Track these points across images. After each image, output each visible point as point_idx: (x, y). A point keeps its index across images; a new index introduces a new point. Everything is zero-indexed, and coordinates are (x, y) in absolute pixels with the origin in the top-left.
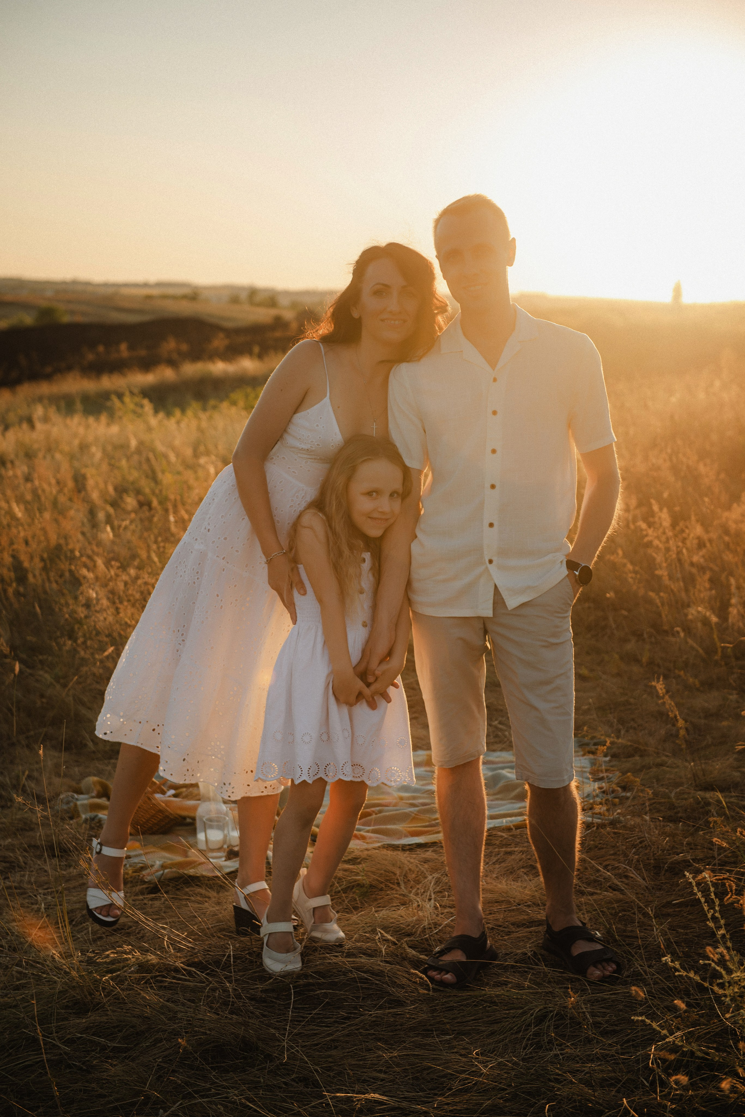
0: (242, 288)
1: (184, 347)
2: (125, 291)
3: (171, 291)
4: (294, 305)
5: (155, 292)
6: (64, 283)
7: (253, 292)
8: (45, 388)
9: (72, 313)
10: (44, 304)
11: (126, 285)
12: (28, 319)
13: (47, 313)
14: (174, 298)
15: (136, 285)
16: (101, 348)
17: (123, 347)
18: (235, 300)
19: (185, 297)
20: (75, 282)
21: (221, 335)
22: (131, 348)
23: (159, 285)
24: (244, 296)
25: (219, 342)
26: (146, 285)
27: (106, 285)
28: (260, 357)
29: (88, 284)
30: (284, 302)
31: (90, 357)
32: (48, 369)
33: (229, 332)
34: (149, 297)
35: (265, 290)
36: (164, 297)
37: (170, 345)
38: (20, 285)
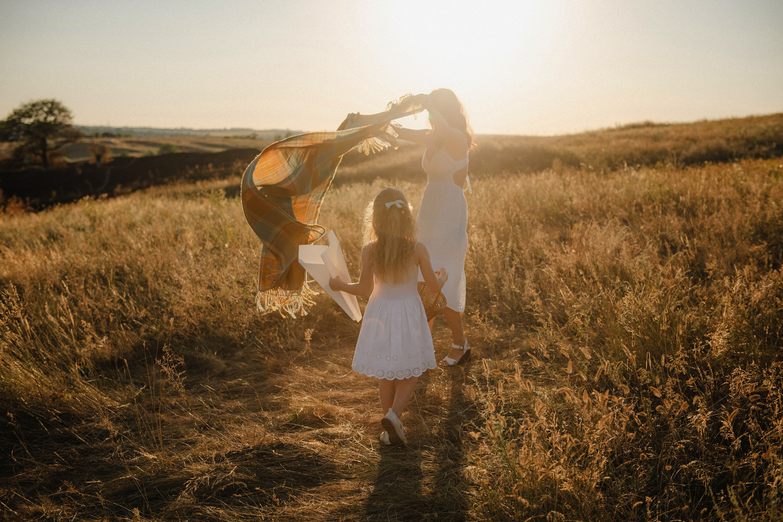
0: (282, 131)
2: (212, 134)
3: (239, 134)
5: (230, 135)
6: (176, 130)
9: (181, 147)
10: (164, 142)
11: (213, 131)
12: (155, 151)
13: (167, 147)
14: (241, 138)
15: (220, 131)
16: (197, 167)
17: (210, 165)
19: (248, 137)
20: (183, 129)
22: (215, 166)
23: (233, 130)
26: (225, 130)
27: (201, 131)
29: (191, 130)
31: (191, 172)
32: (166, 180)
34: (226, 138)
36: (235, 137)
37: (238, 164)
38: (150, 132)
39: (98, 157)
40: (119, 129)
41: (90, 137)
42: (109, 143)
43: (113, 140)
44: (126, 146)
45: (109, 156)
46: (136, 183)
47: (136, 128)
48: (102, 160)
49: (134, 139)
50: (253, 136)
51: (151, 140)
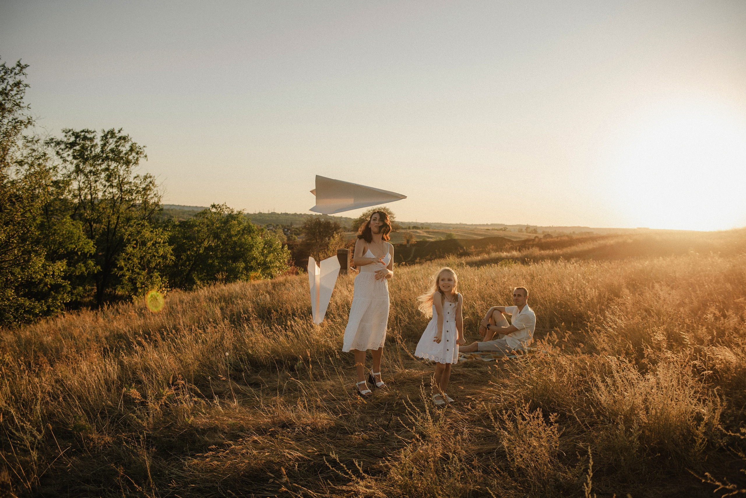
0: (524, 226)
1: (495, 247)
2: (479, 227)
3: (496, 228)
4: (543, 232)
5: (490, 228)
7: (528, 227)
8: (443, 261)
9: (458, 235)
10: (449, 232)
11: (480, 225)
12: (443, 239)
13: (450, 235)
15: (484, 225)
17: (473, 247)
18: (521, 231)
19: (501, 229)
20: (461, 224)
22: (476, 248)
23: (492, 225)
25: (507, 246)
26: (487, 225)
27: (472, 225)
29: (466, 225)
30: (540, 231)
36: (494, 229)
37: (490, 247)
38: (441, 225)
39: (408, 241)
40: (422, 224)
41: (405, 229)
42: (416, 232)
43: (418, 231)
44: (425, 234)
45: (414, 240)
46: (428, 257)
48: (411, 243)
49: (431, 230)
50: (505, 228)
51: (441, 230)
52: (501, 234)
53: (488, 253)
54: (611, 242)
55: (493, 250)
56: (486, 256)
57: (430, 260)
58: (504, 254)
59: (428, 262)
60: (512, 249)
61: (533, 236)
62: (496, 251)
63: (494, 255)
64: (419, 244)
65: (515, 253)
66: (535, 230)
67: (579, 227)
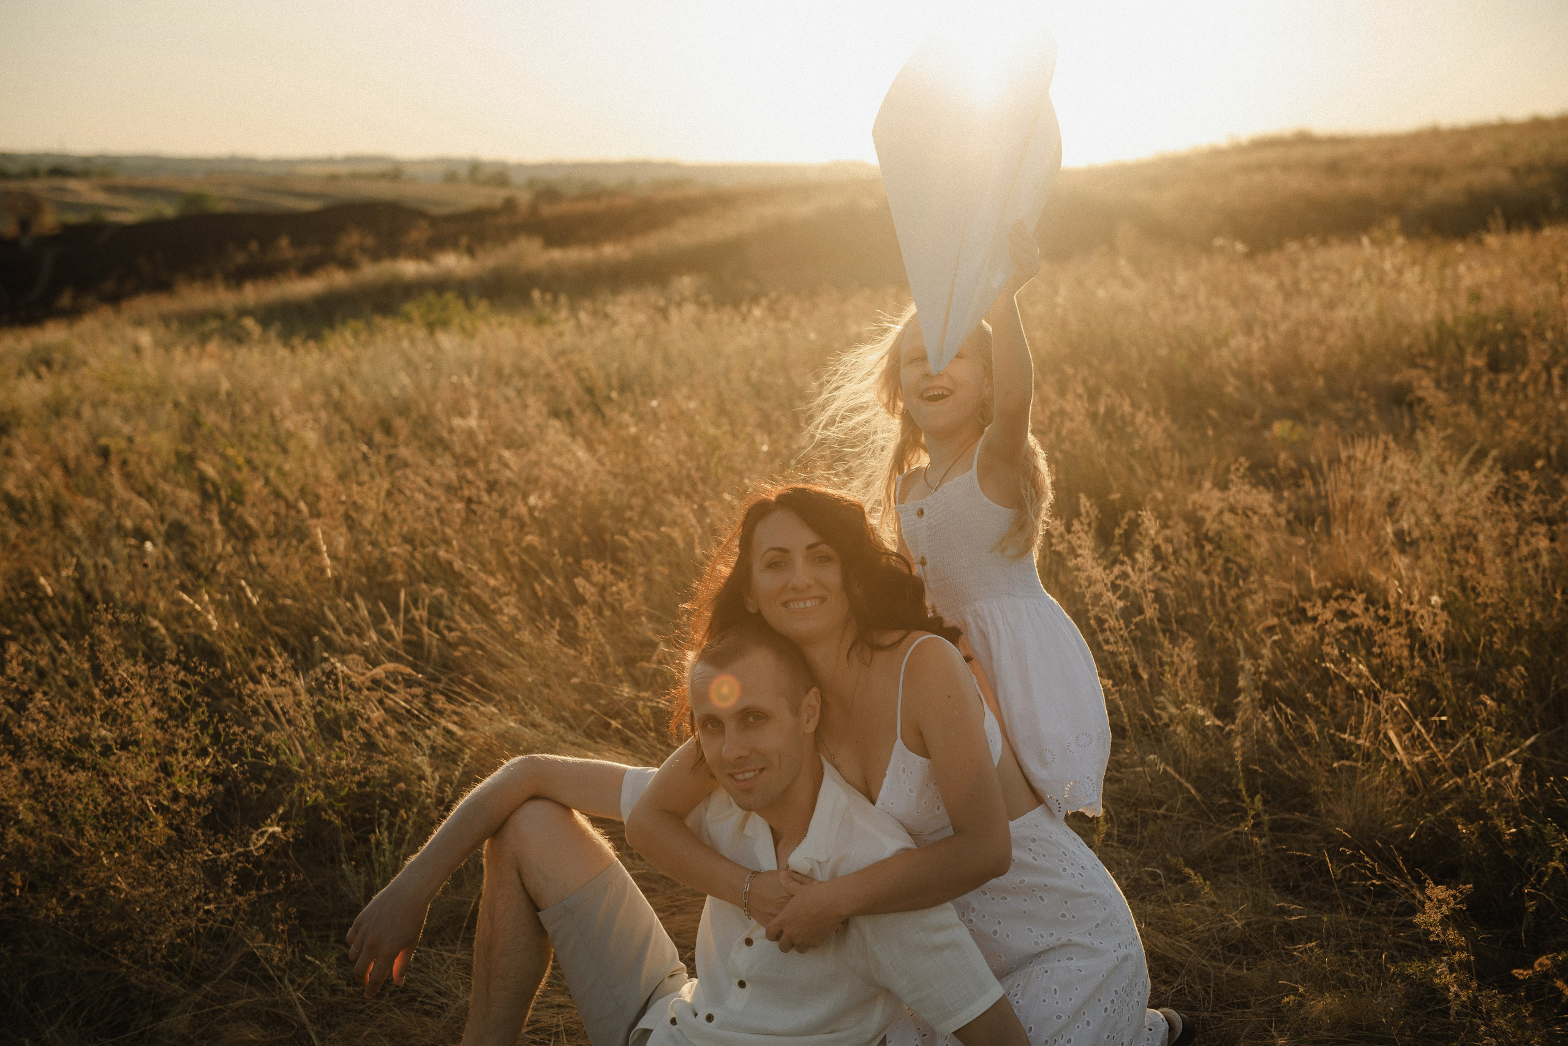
0: (461, 162)
1: (370, 241)
2: (303, 170)
3: (365, 168)
4: (531, 183)
5: (343, 170)
6: (219, 161)
7: (475, 167)
9: (226, 199)
10: (189, 189)
11: (304, 162)
12: (169, 210)
13: (195, 199)
14: (369, 177)
16: (254, 246)
17: (284, 242)
18: (450, 178)
19: (383, 176)
20: (233, 160)
21: (423, 224)
22: (296, 243)
23: (348, 160)
24: (463, 172)
25: (418, 234)
26: (331, 161)
27: (276, 162)
28: (470, 252)
29: (251, 161)
30: (517, 180)
31: (241, 258)
33: (434, 221)
34: (334, 178)
35: (493, 164)
36: (355, 176)
37: (352, 239)
38: (157, 164)
39: (25, 224)
40: (87, 160)
41: (20, 176)
42: (62, 190)
43: (73, 184)
44: (100, 198)
45: (49, 220)
46: (109, 286)
47: (127, 158)
48: (35, 230)
49: (121, 180)
50: (395, 172)
51: (163, 180)
52: (384, 190)
53: (348, 264)
54: (804, 210)
55: (363, 250)
56: (340, 279)
57: (115, 299)
58: (409, 268)
59: (106, 312)
60: (437, 244)
61: (495, 196)
62: (376, 256)
63: (370, 271)
64: (70, 234)
65: (452, 262)
66: (500, 176)
67: (646, 165)
